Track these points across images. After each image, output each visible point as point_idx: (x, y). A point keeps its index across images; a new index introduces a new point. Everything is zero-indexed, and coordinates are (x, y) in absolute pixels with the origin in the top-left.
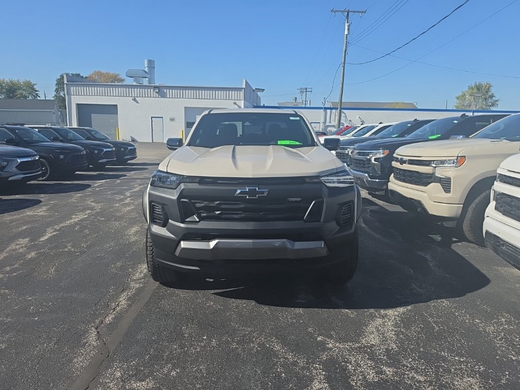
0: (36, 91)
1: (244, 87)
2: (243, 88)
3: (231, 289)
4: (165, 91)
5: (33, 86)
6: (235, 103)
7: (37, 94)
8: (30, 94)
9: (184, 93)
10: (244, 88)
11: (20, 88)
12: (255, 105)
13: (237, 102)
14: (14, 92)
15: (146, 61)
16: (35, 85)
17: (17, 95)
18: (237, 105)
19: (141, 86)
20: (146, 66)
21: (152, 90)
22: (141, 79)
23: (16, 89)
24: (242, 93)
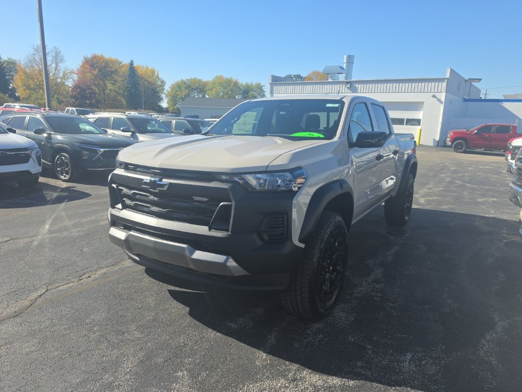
0: (264, 92)
1: (448, 76)
2: (445, 79)
3: (189, 290)
4: (357, 86)
5: (262, 87)
6: (434, 96)
7: (264, 95)
8: (259, 94)
9: (376, 87)
10: (448, 79)
11: (252, 90)
12: (467, 98)
13: (437, 95)
14: (247, 93)
15: (345, 57)
16: (264, 86)
17: (249, 96)
18: (437, 98)
19: (336, 82)
20: (345, 61)
21: (344, 86)
22: (337, 75)
23: (250, 91)
24: (444, 84)
